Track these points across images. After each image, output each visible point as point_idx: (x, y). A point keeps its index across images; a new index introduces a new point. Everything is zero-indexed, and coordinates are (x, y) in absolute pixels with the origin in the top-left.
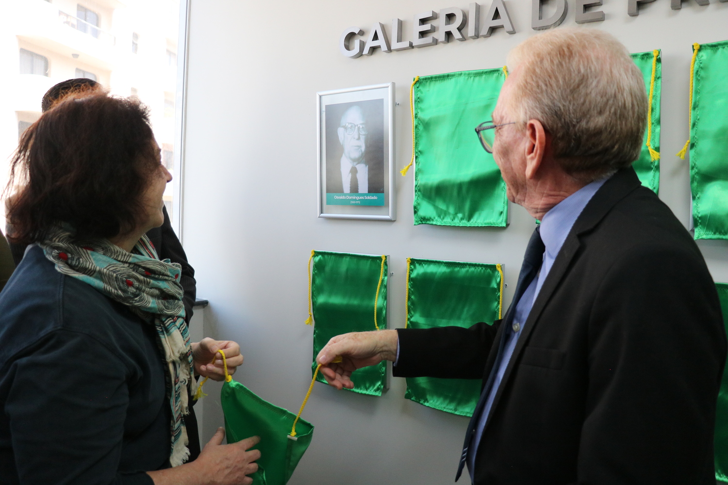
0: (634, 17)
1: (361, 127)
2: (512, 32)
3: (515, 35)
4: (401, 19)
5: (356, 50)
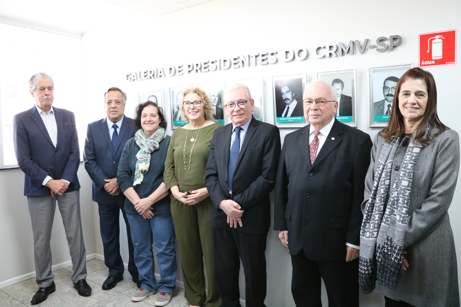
0: (188, 75)
3: (166, 78)
4: (140, 71)
5: (129, 80)
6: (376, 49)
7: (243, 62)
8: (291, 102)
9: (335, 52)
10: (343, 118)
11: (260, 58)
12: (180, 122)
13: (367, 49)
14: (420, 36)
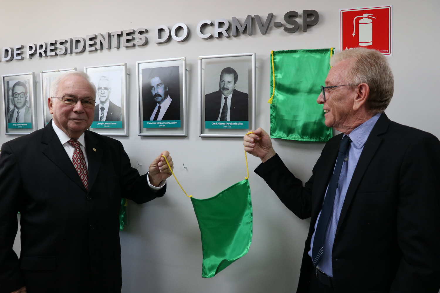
6: (283, 28)
7: (101, 43)
8: (163, 100)
9: (226, 31)
10: (236, 124)
11: (124, 38)
12: (17, 125)
13: (271, 28)
14: (343, 12)
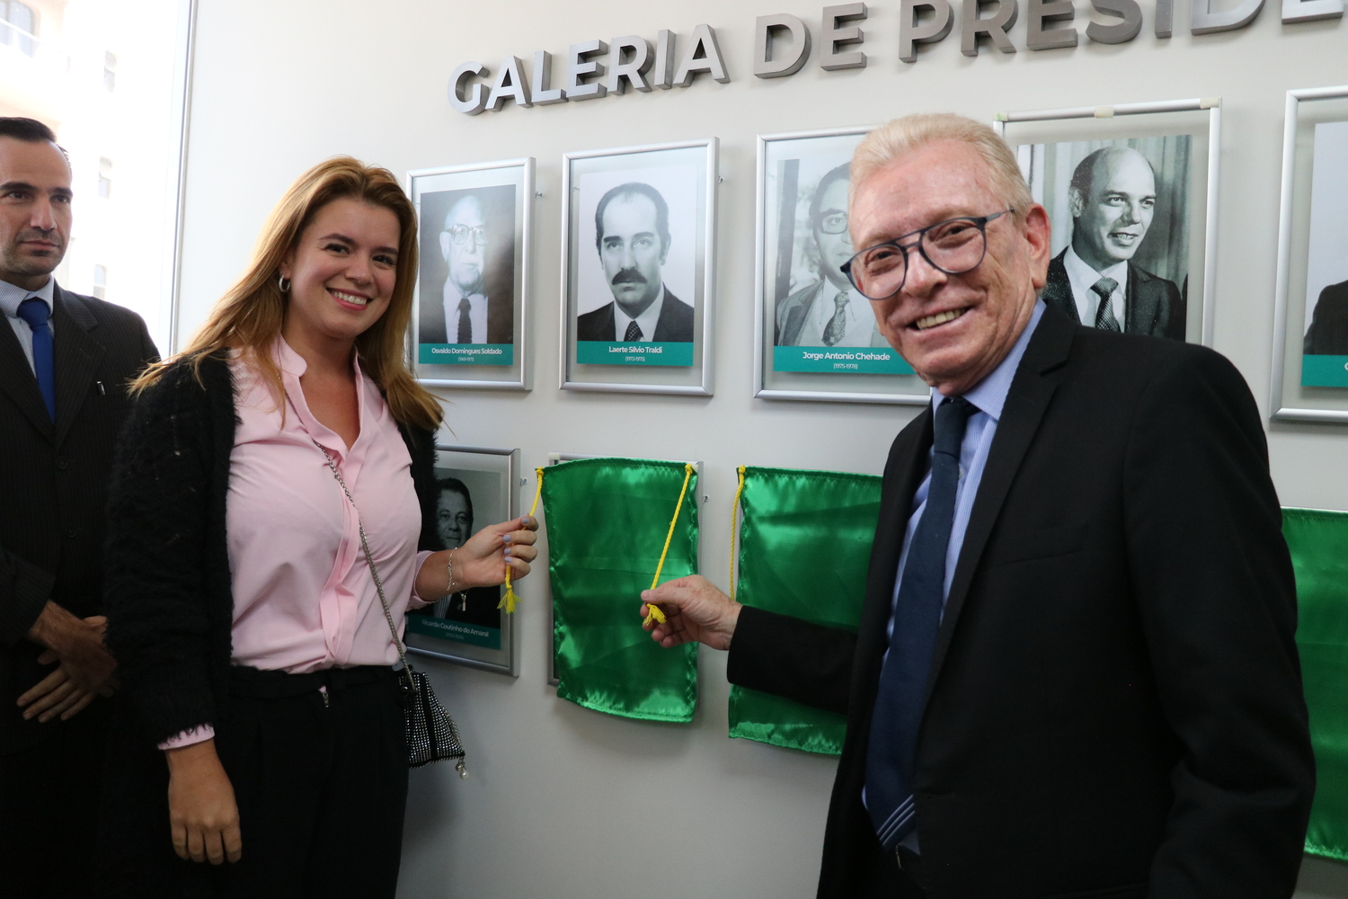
0: (910, 65)
1: (478, 231)
2: (725, 81)
3: (728, 86)
4: (550, 52)
5: (475, 101)
